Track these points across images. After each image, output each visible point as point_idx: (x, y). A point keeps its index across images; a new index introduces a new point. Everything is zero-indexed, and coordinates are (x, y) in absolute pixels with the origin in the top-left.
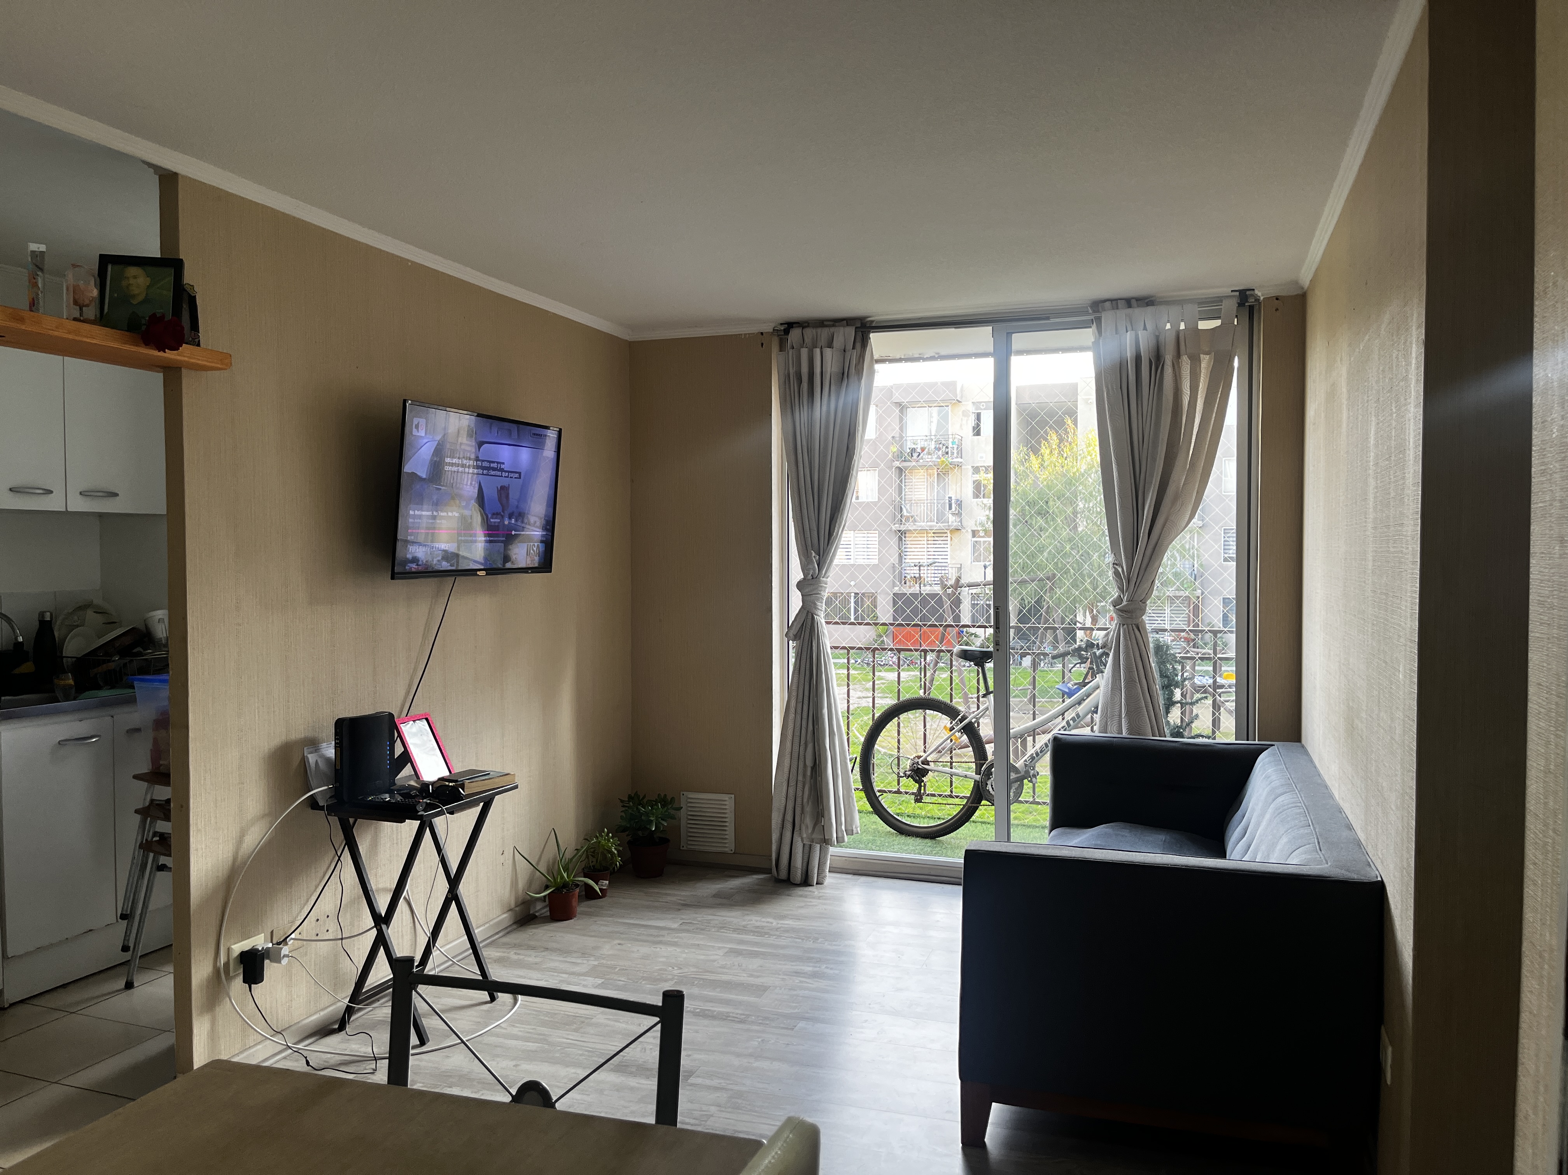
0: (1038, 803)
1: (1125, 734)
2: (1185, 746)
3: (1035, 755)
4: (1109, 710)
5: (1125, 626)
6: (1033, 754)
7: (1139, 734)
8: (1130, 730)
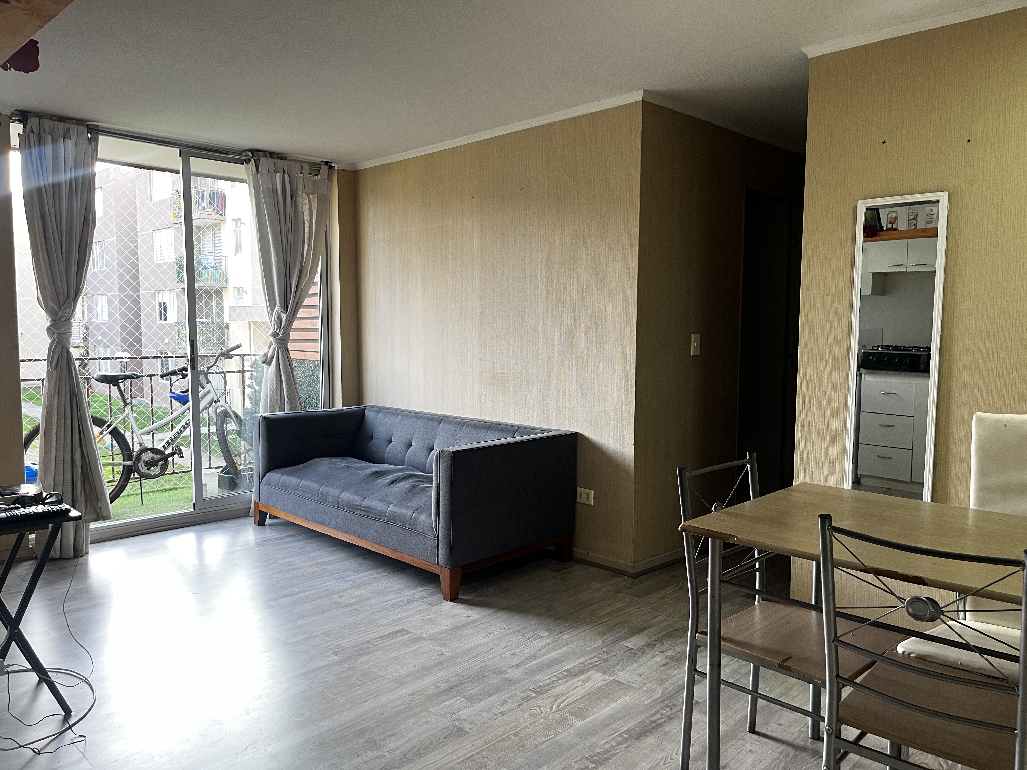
5: (282, 349)
6: (169, 441)
8: (292, 408)
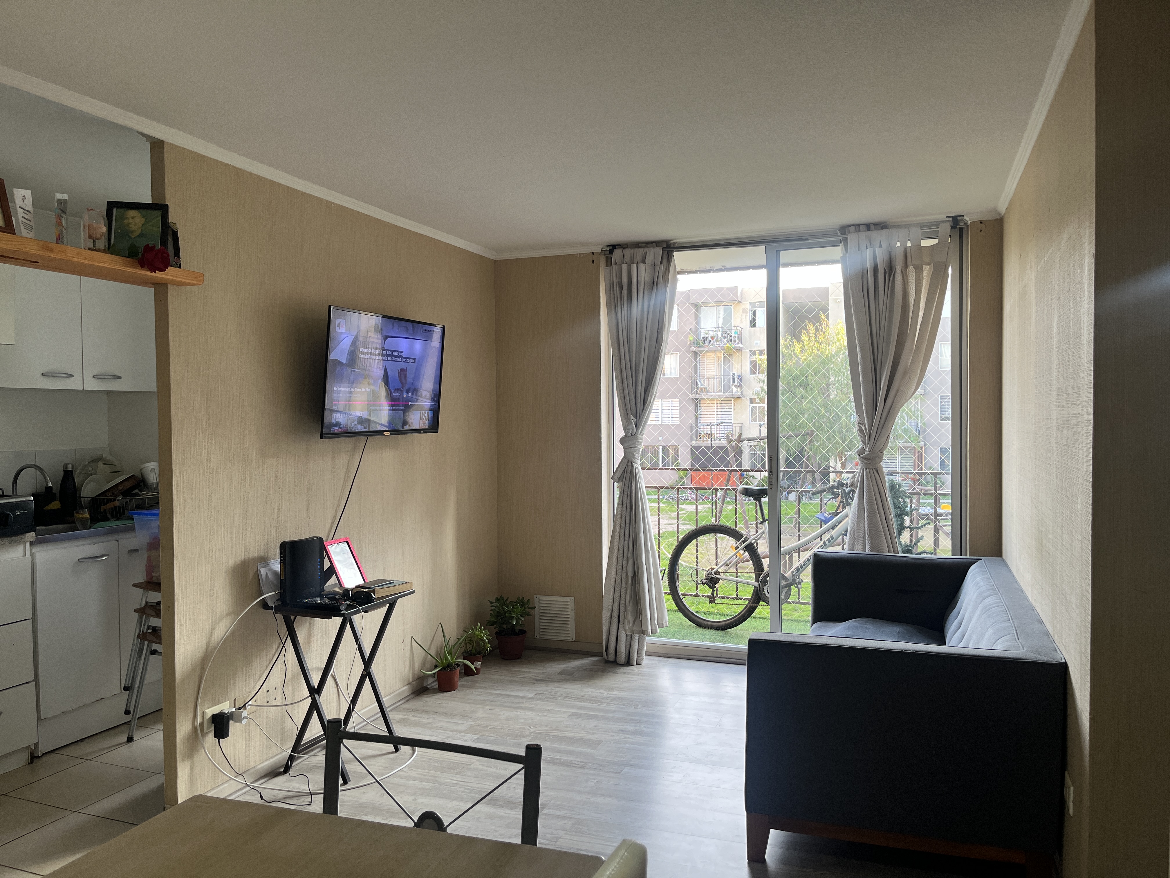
0: (802, 603)
1: (868, 551)
2: (913, 560)
3: (799, 567)
4: (856, 533)
5: (867, 470)
6: (798, 567)
7: (879, 551)
8: (872, 548)
